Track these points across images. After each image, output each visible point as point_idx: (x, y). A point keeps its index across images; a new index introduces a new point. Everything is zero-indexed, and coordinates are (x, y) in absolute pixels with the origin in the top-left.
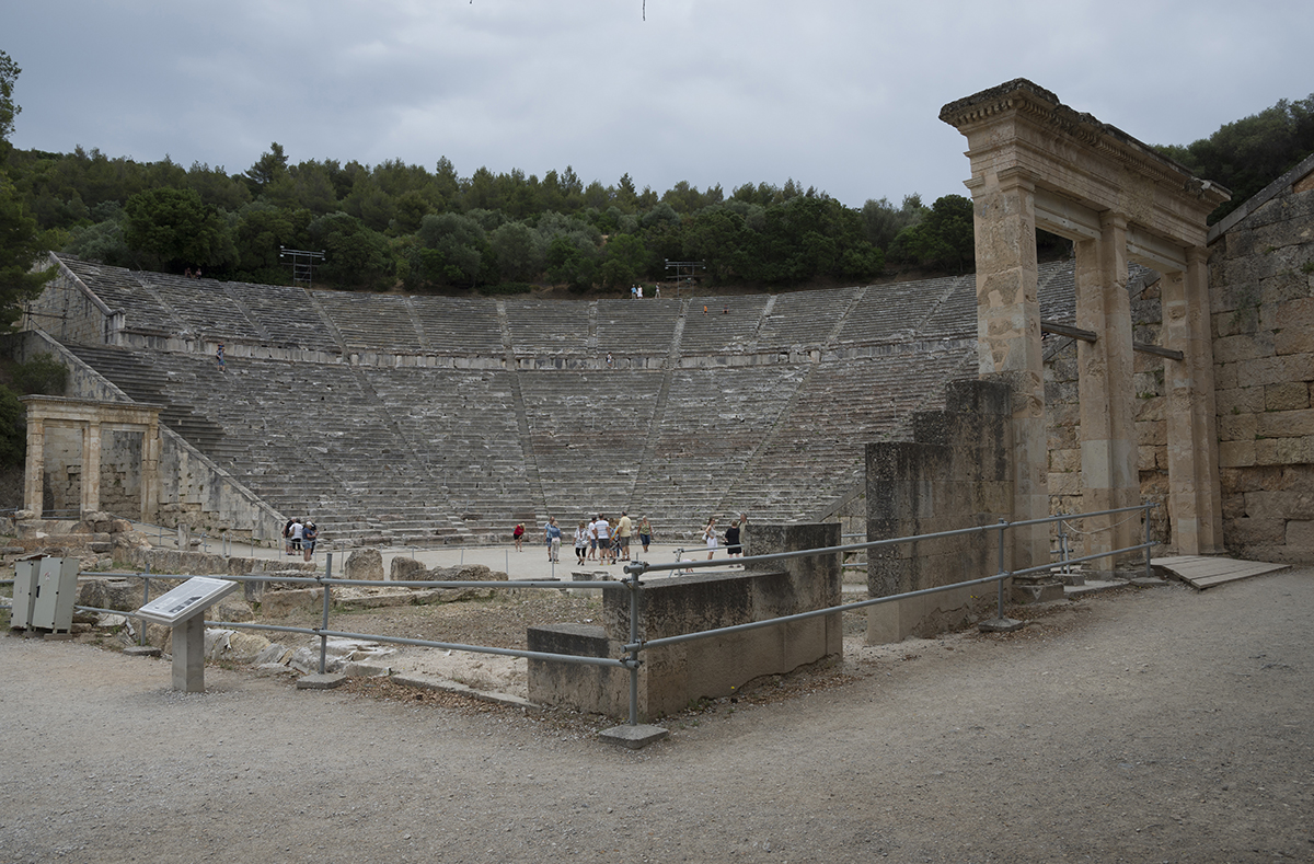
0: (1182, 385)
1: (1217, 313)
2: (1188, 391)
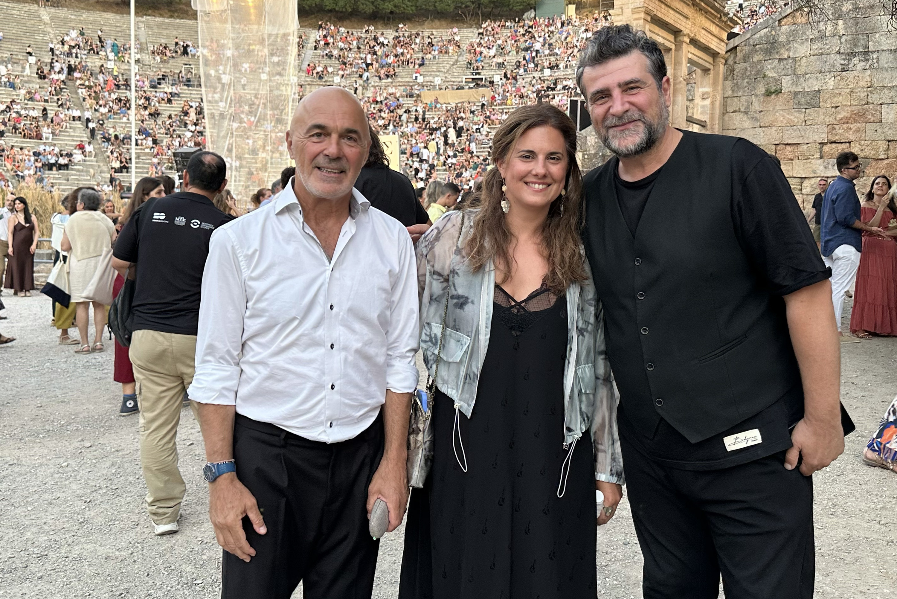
1: (727, 98)
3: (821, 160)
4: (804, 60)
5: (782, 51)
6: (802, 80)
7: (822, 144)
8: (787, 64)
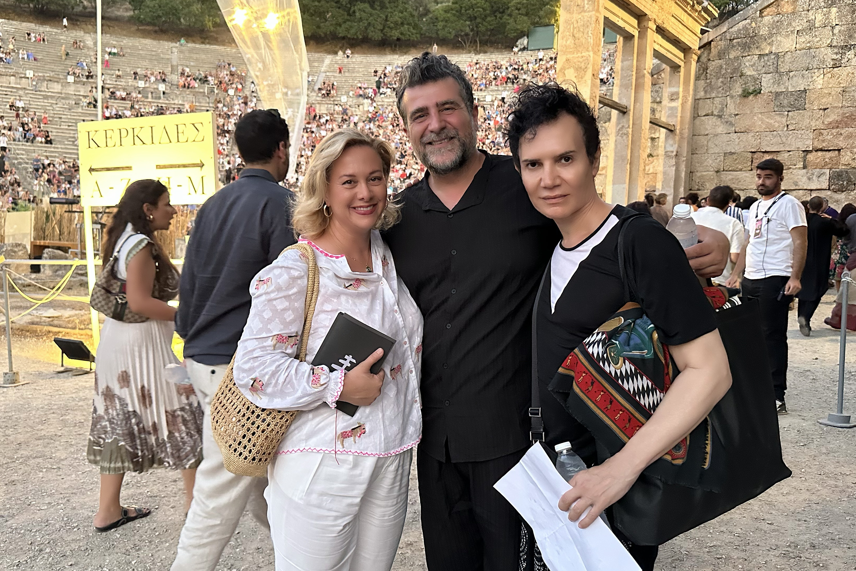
0: (671, 149)
1: (699, 99)
2: (675, 153)
3: (804, 170)
4: (788, 56)
5: (764, 45)
6: (785, 78)
7: (807, 152)
8: (768, 61)
